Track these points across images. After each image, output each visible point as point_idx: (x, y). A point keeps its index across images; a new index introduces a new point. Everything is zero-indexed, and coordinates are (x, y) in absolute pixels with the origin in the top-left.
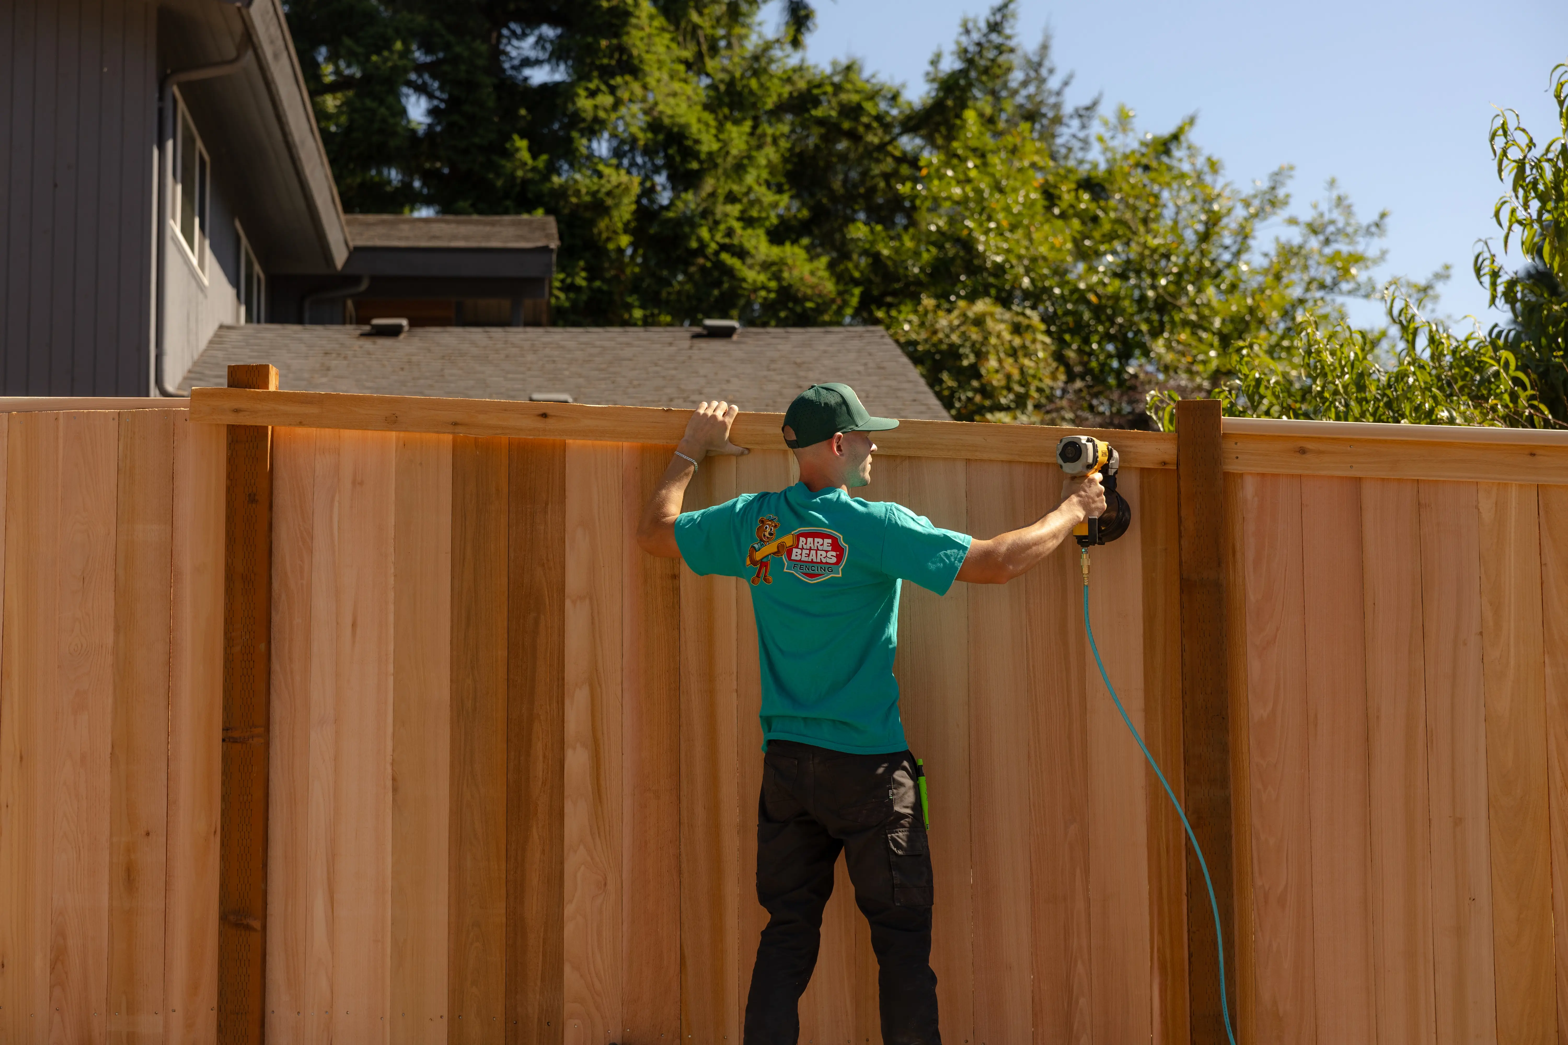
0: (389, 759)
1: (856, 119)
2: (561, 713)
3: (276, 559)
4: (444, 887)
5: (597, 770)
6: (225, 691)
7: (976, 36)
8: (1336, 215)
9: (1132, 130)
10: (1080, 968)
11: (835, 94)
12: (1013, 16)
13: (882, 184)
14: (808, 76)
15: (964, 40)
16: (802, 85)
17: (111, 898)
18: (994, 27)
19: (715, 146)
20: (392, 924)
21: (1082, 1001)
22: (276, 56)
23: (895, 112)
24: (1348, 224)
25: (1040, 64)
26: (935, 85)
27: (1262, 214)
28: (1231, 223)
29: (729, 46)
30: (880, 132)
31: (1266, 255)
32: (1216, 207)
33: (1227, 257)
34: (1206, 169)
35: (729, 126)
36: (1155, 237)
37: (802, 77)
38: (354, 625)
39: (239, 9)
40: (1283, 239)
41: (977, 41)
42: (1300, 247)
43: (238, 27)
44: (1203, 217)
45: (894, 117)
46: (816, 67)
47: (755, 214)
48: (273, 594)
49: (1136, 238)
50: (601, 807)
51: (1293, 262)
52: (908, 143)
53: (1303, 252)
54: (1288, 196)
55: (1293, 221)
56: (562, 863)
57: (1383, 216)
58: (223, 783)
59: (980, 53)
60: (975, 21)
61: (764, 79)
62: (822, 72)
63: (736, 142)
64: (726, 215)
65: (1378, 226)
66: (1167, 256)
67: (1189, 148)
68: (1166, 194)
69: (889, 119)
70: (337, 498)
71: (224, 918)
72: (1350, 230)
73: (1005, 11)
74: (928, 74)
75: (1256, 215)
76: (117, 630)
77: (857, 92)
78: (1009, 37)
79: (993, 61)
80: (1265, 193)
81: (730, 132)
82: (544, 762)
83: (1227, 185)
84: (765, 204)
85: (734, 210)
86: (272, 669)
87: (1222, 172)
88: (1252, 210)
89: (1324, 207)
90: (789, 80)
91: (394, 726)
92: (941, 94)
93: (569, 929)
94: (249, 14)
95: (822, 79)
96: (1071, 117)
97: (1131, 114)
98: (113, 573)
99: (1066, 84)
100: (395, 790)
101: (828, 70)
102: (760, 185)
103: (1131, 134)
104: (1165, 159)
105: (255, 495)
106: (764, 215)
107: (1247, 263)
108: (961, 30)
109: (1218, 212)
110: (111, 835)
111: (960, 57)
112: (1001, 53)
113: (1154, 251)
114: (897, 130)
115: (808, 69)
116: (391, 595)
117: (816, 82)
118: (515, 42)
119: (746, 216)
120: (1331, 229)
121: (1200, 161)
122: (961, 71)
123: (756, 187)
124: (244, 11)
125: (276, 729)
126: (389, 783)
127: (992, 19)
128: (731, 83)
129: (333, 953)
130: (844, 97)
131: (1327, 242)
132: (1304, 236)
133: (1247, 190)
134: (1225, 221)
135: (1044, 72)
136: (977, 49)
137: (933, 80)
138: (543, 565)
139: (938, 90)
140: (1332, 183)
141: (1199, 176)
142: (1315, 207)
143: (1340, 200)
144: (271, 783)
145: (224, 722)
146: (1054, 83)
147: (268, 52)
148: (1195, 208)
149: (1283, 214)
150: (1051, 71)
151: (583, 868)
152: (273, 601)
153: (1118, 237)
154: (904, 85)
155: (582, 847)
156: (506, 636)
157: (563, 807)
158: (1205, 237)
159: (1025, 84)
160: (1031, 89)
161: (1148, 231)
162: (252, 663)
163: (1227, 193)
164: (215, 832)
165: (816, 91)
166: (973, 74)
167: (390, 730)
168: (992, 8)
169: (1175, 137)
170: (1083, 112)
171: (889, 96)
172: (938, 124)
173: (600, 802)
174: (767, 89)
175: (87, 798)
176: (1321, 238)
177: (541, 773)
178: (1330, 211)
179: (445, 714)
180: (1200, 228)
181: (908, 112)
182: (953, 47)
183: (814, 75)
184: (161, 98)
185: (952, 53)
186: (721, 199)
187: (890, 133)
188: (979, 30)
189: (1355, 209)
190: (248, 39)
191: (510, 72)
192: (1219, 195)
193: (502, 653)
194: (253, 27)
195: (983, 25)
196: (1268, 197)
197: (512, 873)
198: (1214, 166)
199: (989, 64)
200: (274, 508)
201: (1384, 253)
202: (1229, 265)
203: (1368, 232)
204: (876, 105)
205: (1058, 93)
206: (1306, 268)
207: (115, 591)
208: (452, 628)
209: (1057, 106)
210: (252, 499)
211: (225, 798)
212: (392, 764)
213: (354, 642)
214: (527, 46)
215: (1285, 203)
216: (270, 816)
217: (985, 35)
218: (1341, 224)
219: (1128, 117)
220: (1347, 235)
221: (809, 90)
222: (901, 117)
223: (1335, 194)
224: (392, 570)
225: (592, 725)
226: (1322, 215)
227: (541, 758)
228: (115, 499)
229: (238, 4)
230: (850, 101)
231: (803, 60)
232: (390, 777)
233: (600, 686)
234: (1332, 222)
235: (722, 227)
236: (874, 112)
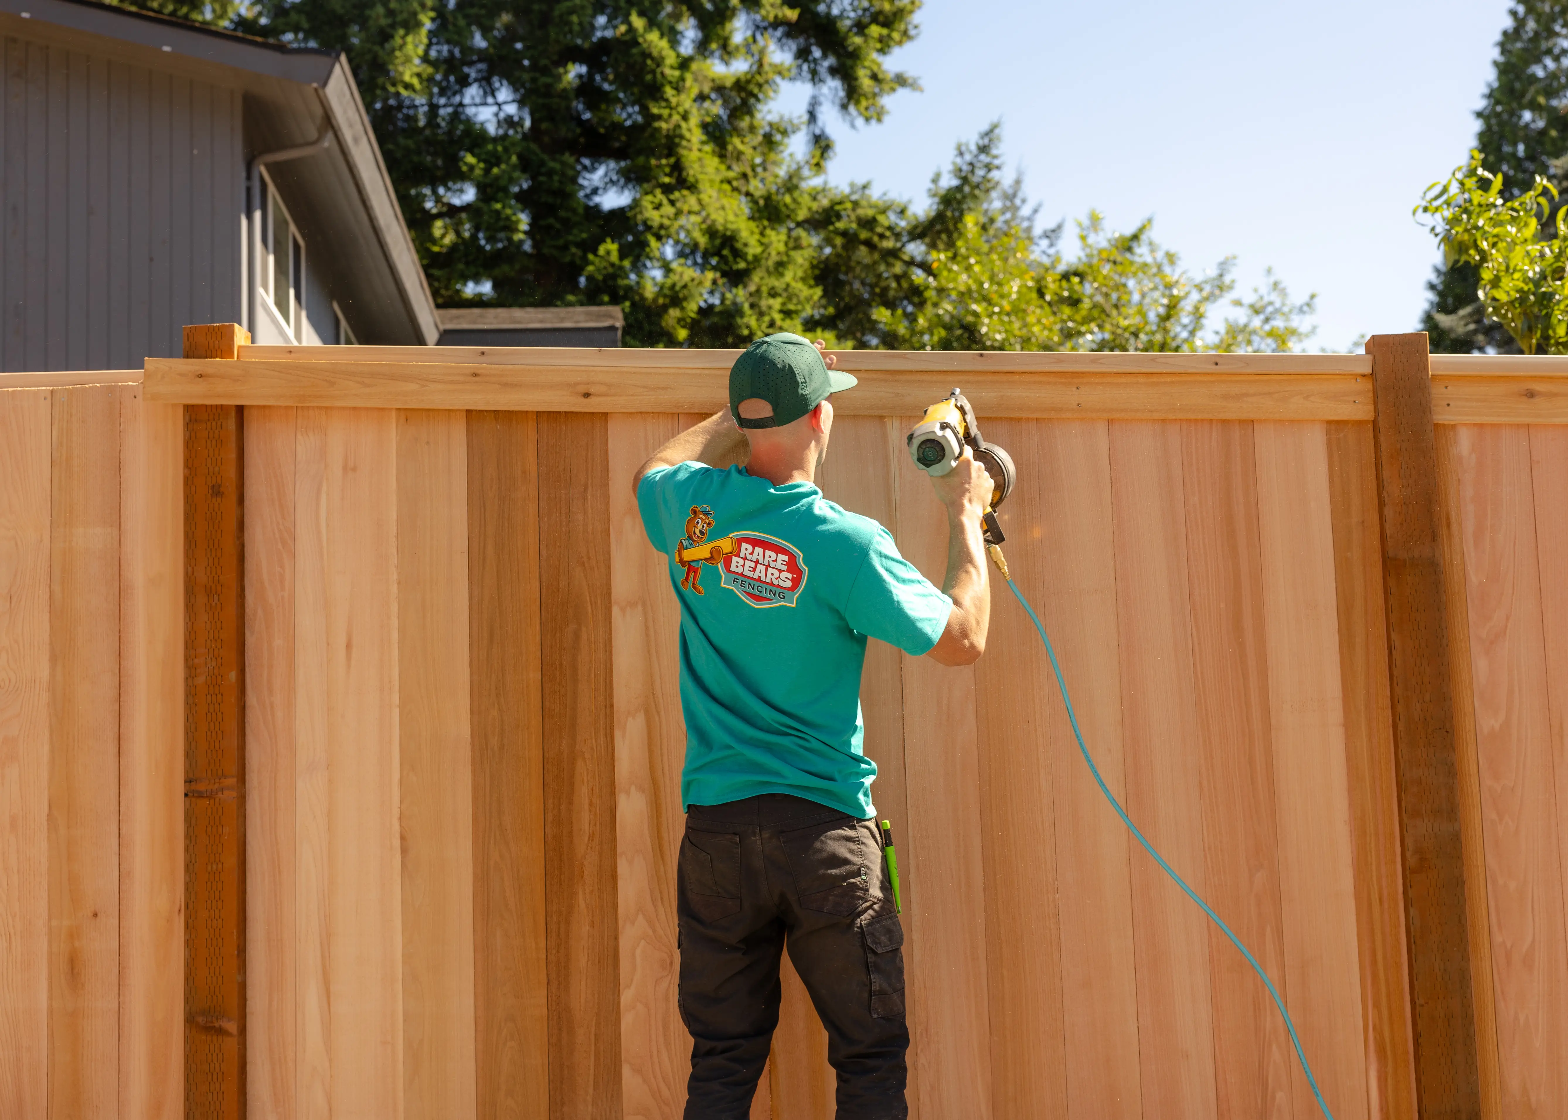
0: (396, 812)
1: (872, 230)
2: (610, 749)
3: (249, 565)
4: (469, 972)
5: (657, 819)
6: (186, 733)
7: (968, 157)
8: (1274, 297)
9: (1103, 230)
10: (1276, 1054)
11: (854, 210)
12: (999, 139)
13: (894, 285)
14: (831, 195)
15: (959, 160)
16: (825, 202)
17: (50, 998)
18: (983, 149)
19: (758, 250)
20: (405, 1021)
21: (1280, 1096)
22: (356, 140)
23: (903, 224)
24: (1283, 304)
25: (1014, 195)
26: (937, 200)
27: (1213, 298)
28: (1187, 306)
29: (765, 169)
30: (892, 239)
31: (1217, 333)
32: (1175, 292)
33: (1184, 334)
34: (1165, 261)
35: (768, 232)
36: (1125, 318)
37: (825, 196)
38: (349, 646)
39: (316, 90)
40: (1231, 318)
41: (969, 162)
42: (1246, 326)
43: (318, 111)
44: (1165, 301)
45: (903, 228)
46: (836, 188)
47: (791, 307)
48: (247, 610)
49: (1110, 320)
50: (664, 866)
51: (1240, 338)
52: (915, 249)
53: (1248, 329)
54: (1233, 281)
55: (1238, 303)
56: (616, 938)
57: (1313, 297)
58: (187, 850)
59: (972, 172)
60: (967, 145)
61: (796, 194)
62: (842, 192)
63: (775, 245)
64: (770, 307)
65: (1308, 306)
66: (1136, 335)
67: (1151, 244)
68: (1131, 283)
69: (898, 230)
70: (324, 488)
71: (190, 1020)
72: (1286, 309)
73: (991, 135)
74: (930, 190)
75: (1206, 299)
76: (54, 659)
77: (871, 206)
78: (995, 157)
79: (984, 177)
80: (1214, 279)
81: (769, 236)
82: (590, 811)
83: (1184, 273)
84: (802, 298)
85: (776, 303)
86: (248, 703)
87: (1179, 263)
88: (1205, 294)
89: (1263, 291)
90: (814, 199)
91: (401, 770)
92: (942, 207)
93: (627, 1021)
94: (325, 96)
95: (842, 197)
96: (1040, 238)
97: (1101, 216)
98: (48, 590)
99: (1036, 211)
100: (404, 851)
101: (847, 190)
102: (796, 281)
103: (1101, 234)
104: (1128, 255)
105: (219, 486)
106: (799, 307)
107: (1202, 339)
108: (955, 152)
109: (1178, 296)
110: (50, 918)
111: (956, 176)
112: (989, 170)
113: (1125, 329)
114: (905, 239)
115: (830, 190)
116: (394, 608)
117: (838, 199)
118: (588, 175)
119: (785, 308)
120: (1270, 309)
121: (1160, 255)
122: (957, 187)
123: (793, 284)
124: (321, 92)
125: (253, 779)
126: (397, 843)
127: (981, 143)
128: (768, 198)
129: (330, 1060)
130: (861, 212)
131: (1267, 320)
132: (1248, 316)
133: (1199, 278)
134: (1183, 304)
135: (1018, 202)
136: (970, 168)
137: (934, 195)
138: (583, 564)
139: (939, 204)
140: (1269, 271)
141: (1160, 267)
142: (1256, 290)
143: (1276, 284)
144: (248, 848)
145: (186, 772)
146: (1025, 211)
147: (348, 135)
148: (1156, 294)
149: (1229, 297)
150: (1024, 201)
151: (643, 942)
152: (246, 618)
153: (1093, 320)
154: (910, 201)
155: (640, 918)
156: (539, 654)
157: (616, 867)
158: (1166, 318)
159: (1003, 211)
160: (1008, 215)
161: (1119, 314)
162: (219, 696)
163: (1182, 281)
164: (180, 911)
165: (837, 207)
166: (967, 189)
167: (396, 776)
168: (980, 133)
169: (1135, 237)
170: (1049, 234)
171: (898, 210)
172: (939, 232)
173: (663, 859)
174: (798, 203)
175: (18, 871)
176: (1262, 317)
177: (587, 826)
178: (1269, 294)
179: (465, 753)
180: (1162, 310)
181: (914, 223)
182: (950, 167)
183: (835, 195)
184: (249, 177)
185: (950, 172)
186: (765, 294)
187: (900, 241)
188: (971, 152)
189: (1289, 291)
190: (328, 122)
191: (585, 200)
192: (1177, 282)
193: (534, 676)
194: (331, 109)
195: (973, 148)
196: (1216, 283)
197: (554, 952)
198: (1171, 258)
199: (980, 180)
200: (247, 503)
201: (1314, 329)
202: (1186, 340)
203: (1301, 311)
204: (888, 218)
205: (1030, 219)
206: (1249, 342)
207: (50, 612)
208: (471, 645)
209: (1029, 230)
210: (216, 491)
211: (188, 868)
212: (400, 819)
213: (349, 666)
214: (598, 176)
215: (1230, 287)
216: (249, 889)
217: (976, 156)
218: (1278, 305)
219: (1099, 219)
220: (1284, 314)
221: (832, 208)
222: (908, 228)
223: (1272, 280)
224: (395, 577)
225: (650, 762)
226: (1261, 298)
227: (586, 807)
228: (49, 498)
229: (315, 85)
230: (866, 216)
231: (825, 183)
232: (398, 836)
233: (658, 713)
234: (1271, 303)
235: (767, 319)
236: (886, 224)
